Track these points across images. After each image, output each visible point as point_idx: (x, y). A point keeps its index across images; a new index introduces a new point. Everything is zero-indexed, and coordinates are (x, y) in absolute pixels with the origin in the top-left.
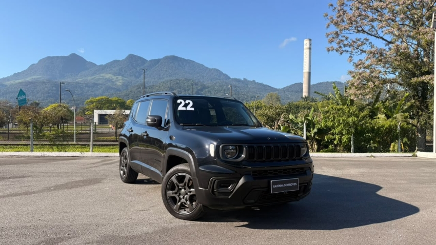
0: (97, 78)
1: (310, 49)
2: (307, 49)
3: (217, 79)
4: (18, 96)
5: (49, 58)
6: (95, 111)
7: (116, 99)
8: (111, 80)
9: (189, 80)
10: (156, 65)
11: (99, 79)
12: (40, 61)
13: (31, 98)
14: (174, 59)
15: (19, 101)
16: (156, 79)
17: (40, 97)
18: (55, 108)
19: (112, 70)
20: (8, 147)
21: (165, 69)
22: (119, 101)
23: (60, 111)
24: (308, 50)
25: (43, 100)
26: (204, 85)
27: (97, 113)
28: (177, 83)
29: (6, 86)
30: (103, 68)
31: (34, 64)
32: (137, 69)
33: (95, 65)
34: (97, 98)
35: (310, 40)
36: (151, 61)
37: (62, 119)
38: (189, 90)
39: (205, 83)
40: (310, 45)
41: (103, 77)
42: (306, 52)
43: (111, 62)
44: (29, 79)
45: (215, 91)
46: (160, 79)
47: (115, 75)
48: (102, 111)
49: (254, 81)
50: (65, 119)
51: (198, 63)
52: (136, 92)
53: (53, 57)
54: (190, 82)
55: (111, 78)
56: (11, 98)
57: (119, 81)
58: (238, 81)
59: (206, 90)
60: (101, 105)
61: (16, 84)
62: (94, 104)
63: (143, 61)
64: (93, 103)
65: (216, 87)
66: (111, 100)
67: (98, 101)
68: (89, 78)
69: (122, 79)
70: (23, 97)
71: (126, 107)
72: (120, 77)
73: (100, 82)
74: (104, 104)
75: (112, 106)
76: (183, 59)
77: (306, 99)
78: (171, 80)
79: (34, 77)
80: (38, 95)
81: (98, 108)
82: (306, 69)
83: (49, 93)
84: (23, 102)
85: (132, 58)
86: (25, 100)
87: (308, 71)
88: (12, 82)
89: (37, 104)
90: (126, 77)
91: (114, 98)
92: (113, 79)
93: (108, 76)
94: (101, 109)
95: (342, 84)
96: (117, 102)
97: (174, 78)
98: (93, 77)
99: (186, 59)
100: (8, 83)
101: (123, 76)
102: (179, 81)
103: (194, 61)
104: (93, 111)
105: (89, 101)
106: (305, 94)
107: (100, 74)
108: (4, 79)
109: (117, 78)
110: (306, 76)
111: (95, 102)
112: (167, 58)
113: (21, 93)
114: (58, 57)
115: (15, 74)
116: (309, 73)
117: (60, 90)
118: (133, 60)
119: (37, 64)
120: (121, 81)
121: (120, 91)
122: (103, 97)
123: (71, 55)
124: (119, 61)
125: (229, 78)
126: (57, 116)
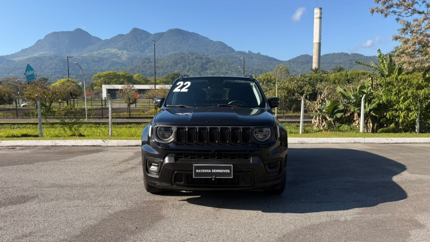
0: (103, 52)
1: (320, 18)
2: (318, 18)
3: (222, 52)
4: (26, 71)
5: (55, 33)
6: (103, 86)
7: (124, 74)
8: (117, 54)
9: (193, 54)
10: (160, 39)
11: (105, 54)
12: (46, 36)
13: (39, 74)
14: (178, 32)
15: (28, 77)
16: (161, 53)
17: (48, 73)
18: (63, 84)
19: (116, 44)
20: (16, 126)
21: (169, 43)
22: (127, 75)
23: (68, 86)
24: (318, 20)
25: (51, 75)
26: (209, 59)
27: (105, 88)
28: (182, 57)
29: (15, 62)
30: (108, 43)
31: (40, 40)
32: (141, 44)
33: (100, 40)
34: (105, 73)
35: (321, 9)
36: (155, 34)
37: (71, 94)
38: (194, 64)
39: (209, 57)
40: (321, 14)
41: (109, 52)
42: (316, 22)
43: (116, 37)
44: (36, 55)
45: (220, 64)
46: (165, 53)
47: (120, 50)
48: (110, 85)
49: (259, 54)
50: (74, 95)
51: (202, 36)
52: (141, 66)
53: (59, 33)
54: (194, 56)
55: (116, 53)
56: (20, 74)
57: (125, 55)
58: (243, 53)
59: (211, 63)
60: (109, 80)
61: (24, 60)
62: (102, 79)
63: (148, 34)
64: (100, 78)
65: (220, 61)
66: (119, 75)
67: (106, 75)
68: (95, 53)
69: (128, 54)
70: (30, 73)
71: (133, 81)
72: (125, 52)
73: (106, 56)
74: (112, 79)
75: (119, 81)
76: (187, 32)
77: (316, 71)
78: (176, 54)
79: (41, 53)
80: (46, 70)
81: (106, 83)
82: (316, 40)
83: (56, 68)
84: (31, 77)
85: (135, 31)
86: (33, 75)
87: (318, 41)
88: (21, 58)
89: (46, 80)
90: (131, 52)
91: (121, 73)
92: (118, 54)
93: (113, 51)
94: (109, 83)
95: (349, 55)
96: (124, 77)
97: (177, 52)
98: (99, 52)
99: (190, 32)
100: (16, 59)
101: (128, 50)
102: (184, 54)
103: (198, 34)
104: (101, 86)
105: (96, 75)
106: (315, 65)
107: (105, 49)
108: (13, 56)
109: (122, 53)
110: (316, 47)
111: (102, 76)
112: (171, 31)
113: (29, 68)
114: (63, 33)
115: (23, 50)
116: (320, 44)
117: (67, 65)
118: (138, 34)
119: (44, 39)
120: (126, 56)
121: (126, 66)
122: (111, 72)
123: (76, 30)
124: (123, 35)
125: (233, 51)
126: (66, 91)
